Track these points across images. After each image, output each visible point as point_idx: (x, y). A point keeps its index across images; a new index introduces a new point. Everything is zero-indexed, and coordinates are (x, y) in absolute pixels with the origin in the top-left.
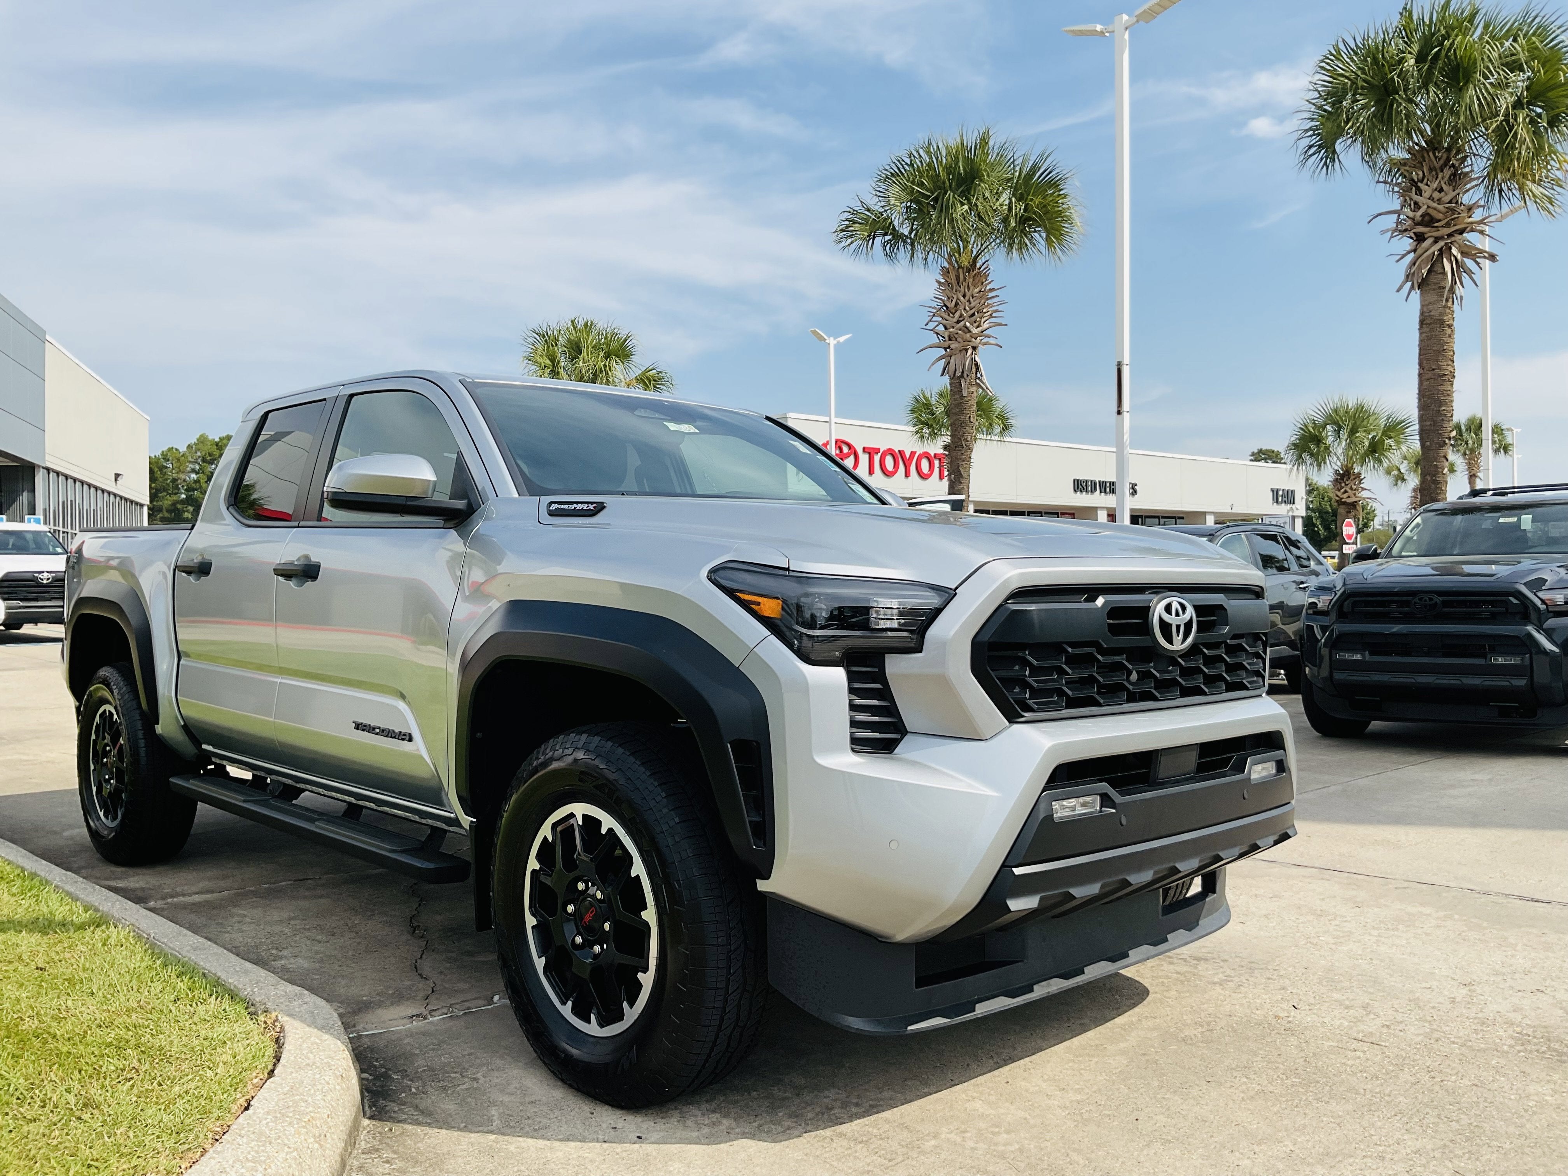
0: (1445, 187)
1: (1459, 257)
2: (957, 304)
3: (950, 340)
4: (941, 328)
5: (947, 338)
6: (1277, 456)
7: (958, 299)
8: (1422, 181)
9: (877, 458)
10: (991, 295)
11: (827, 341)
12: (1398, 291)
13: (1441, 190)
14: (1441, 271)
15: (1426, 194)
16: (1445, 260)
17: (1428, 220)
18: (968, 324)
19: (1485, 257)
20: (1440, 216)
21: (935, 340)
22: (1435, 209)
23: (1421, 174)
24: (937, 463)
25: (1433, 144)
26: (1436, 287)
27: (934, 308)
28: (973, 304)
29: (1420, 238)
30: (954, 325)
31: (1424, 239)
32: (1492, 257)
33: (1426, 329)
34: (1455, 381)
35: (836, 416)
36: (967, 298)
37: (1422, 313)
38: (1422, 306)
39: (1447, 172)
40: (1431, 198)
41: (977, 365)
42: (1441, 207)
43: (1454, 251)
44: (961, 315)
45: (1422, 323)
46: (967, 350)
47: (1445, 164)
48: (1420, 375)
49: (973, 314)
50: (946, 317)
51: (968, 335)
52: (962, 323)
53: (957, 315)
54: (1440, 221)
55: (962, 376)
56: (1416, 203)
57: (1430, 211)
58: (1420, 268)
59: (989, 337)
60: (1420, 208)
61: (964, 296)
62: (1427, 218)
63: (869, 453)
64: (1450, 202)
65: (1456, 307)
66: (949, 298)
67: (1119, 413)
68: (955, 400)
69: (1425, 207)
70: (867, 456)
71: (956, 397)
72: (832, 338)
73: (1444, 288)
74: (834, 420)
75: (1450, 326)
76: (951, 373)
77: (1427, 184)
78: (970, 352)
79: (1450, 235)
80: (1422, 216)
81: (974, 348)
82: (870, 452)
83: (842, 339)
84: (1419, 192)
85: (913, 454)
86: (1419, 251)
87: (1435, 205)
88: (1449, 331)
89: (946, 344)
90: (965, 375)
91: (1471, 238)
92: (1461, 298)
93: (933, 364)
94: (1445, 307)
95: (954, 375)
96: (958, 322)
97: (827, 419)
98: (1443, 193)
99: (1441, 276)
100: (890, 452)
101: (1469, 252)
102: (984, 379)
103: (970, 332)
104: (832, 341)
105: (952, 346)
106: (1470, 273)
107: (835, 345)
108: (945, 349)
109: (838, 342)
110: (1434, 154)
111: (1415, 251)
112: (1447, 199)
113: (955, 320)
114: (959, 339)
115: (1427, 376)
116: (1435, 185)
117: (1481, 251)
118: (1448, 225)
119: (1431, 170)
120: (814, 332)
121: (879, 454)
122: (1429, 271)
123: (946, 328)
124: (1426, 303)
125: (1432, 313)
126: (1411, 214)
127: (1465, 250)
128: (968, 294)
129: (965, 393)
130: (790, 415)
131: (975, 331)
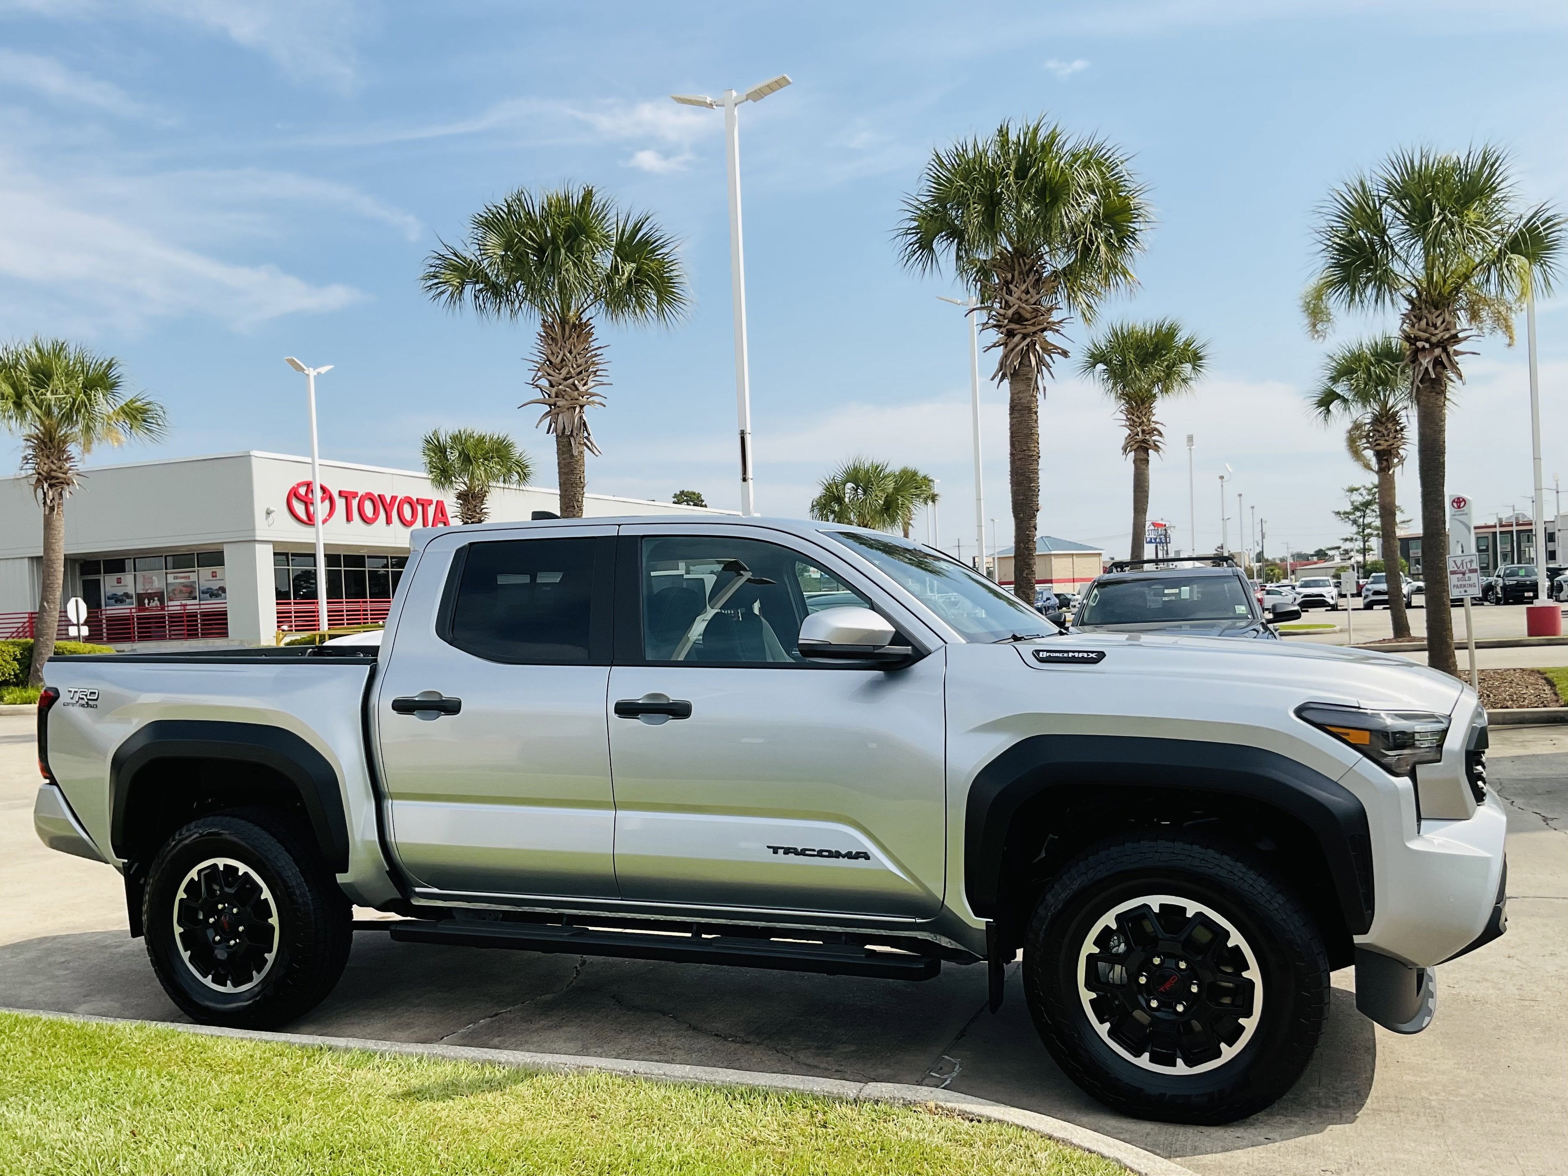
0: (1031, 290)
1: (1041, 352)
2: (563, 360)
3: (557, 397)
4: (544, 383)
5: (553, 395)
6: (698, 497)
7: (564, 355)
8: (1011, 283)
9: (355, 503)
10: (598, 352)
11: (307, 372)
12: (993, 379)
13: (1027, 292)
14: (1028, 363)
15: (1015, 295)
16: (1031, 354)
17: (1018, 318)
18: (576, 382)
19: (1059, 353)
20: (1028, 316)
21: (538, 395)
22: (1024, 308)
23: (1010, 276)
24: (420, 508)
25: (1020, 253)
26: (1024, 378)
27: (537, 362)
28: (579, 361)
29: (1010, 334)
30: (562, 381)
31: (1014, 336)
32: (1065, 354)
33: (1017, 415)
34: (1040, 461)
35: (320, 457)
36: (573, 355)
37: (1012, 400)
38: (1012, 394)
39: (1032, 278)
40: (1020, 299)
41: (584, 424)
42: (1028, 307)
43: (1037, 347)
44: (569, 372)
45: (1013, 409)
46: (574, 408)
47: (1031, 270)
48: (1012, 454)
49: (581, 372)
50: (551, 372)
51: (576, 393)
52: (571, 381)
53: (564, 372)
54: (1027, 320)
55: (571, 435)
56: (1006, 302)
57: (1021, 311)
58: (1012, 361)
59: (592, 395)
60: (1010, 307)
61: (570, 352)
62: (1016, 316)
63: (346, 498)
64: (1035, 304)
65: (1040, 397)
66: (553, 353)
67: (744, 480)
68: (564, 459)
69: (1017, 306)
70: (343, 501)
71: (565, 456)
72: (311, 369)
73: (1031, 379)
74: (318, 461)
75: (1036, 413)
76: (559, 431)
77: (1016, 286)
78: (578, 410)
79: (1035, 333)
80: (1013, 315)
81: (582, 407)
83: (323, 370)
84: (1010, 292)
85: (394, 498)
86: (1010, 346)
87: (1024, 305)
88: (1035, 417)
89: (552, 401)
90: (575, 434)
91: (1049, 336)
92: (1045, 388)
93: (540, 421)
94: (1033, 396)
95: (563, 433)
96: (566, 379)
97: (309, 460)
98: (1029, 296)
99: (1028, 369)
100: (370, 497)
101: (1049, 349)
102: (592, 438)
103: (577, 389)
104: (312, 373)
105: (558, 404)
106: (1048, 367)
107: (315, 377)
108: (550, 406)
109: (318, 373)
110: (1024, 261)
111: (1005, 344)
112: (1033, 301)
113: (562, 376)
114: (566, 397)
115: (1019, 457)
116: (1024, 287)
117: (1056, 348)
118: (1033, 324)
119: (1021, 273)
120: (292, 362)
121: (357, 499)
122: (1020, 363)
123: (552, 385)
124: (1016, 391)
125: (1022, 401)
126: (1002, 311)
127: (1044, 346)
128: (574, 352)
129: (575, 453)
130: (254, 453)
131: (582, 389)
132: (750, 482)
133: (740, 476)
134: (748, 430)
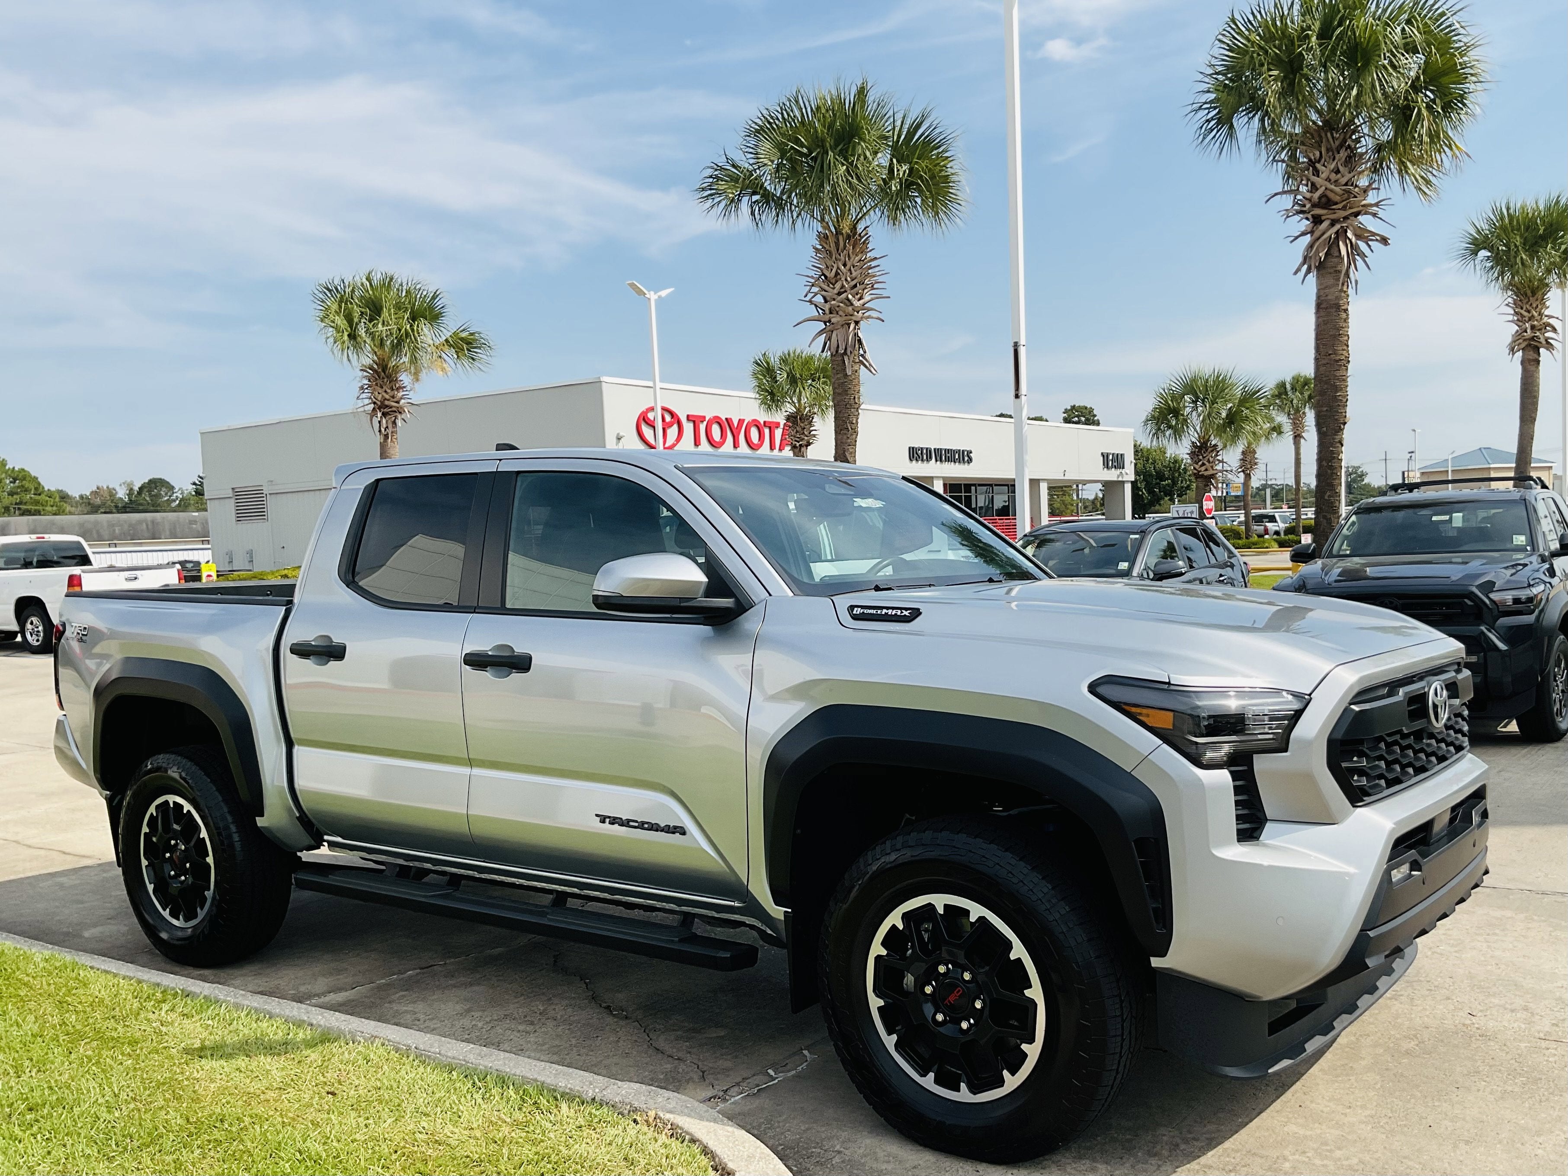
0: (1341, 169)
1: (1354, 240)
2: (837, 274)
3: (831, 313)
4: (819, 299)
5: (827, 312)
7: (838, 268)
8: (1319, 162)
9: (702, 427)
10: (873, 264)
11: (647, 296)
12: (1296, 273)
13: (1337, 172)
14: (1337, 254)
15: (1324, 176)
16: (1341, 243)
17: (1326, 202)
18: (850, 297)
19: (1377, 240)
20: (1337, 198)
21: (813, 312)
22: (1332, 191)
23: (1317, 154)
24: (767, 431)
25: (1330, 125)
26: (1332, 270)
27: (812, 277)
28: (854, 274)
29: (1317, 220)
30: (835, 296)
31: (1321, 222)
32: (1384, 241)
33: (1322, 314)
34: (1350, 366)
35: (661, 381)
36: (848, 267)
37: (1318, 297)
38: (1319, 290)
39: (1343, 154)
40: (1328, 180)
41: (860, 341)
42: (1337, 189)
43: (1350, 234)
44: (843, 286)
45: (1319, 306)
46: (849, 325)
47: (1341, 146)
48: (1317, 359)
49: (855, 286)
50: (826, 288)
51: (850, 308)
52: (844, 295)
53: (838, 286)
54: (1336, 203)
55: (845, 353)
56: (1313, 184)
57: (1329, 194)
58: (1317, 252)
59: (869, 309)
60: (1317, 189)
61: (845, 265)
62: (1323, 200)
63: (694, 422)
64: (1346, 184)
65: (1351, 291)
66: (827, 267)
67: (1017, 396)
68: (838, 379)
69: (1323, 188)
70: (691, 425)
71: (839, 376)
72: (652, 293)
73: (1340, 272)
74: (659, 385)
75: (1346, 310)
76: (833, 350)
77: (1324, 165)
78: (852, 326)
79: (1346, 218)
80: (1320, 198)
81: (857, 323)
82: (695, 420)
83: (664, 293)
84: (1317, 173)
85: (741, 421)
86: (1317, 234)
87: (1333, 187)
88: (1344, 315)
89: (827, 318)
90: (849, 353)
91: (1365, 220)
92: (1356, 282)
93: (813, 340)
94: (1342, 291)
95: (837, 351)
96: (839, 294)
97: (650, 384)
98: (1339, 175)
99: (1336, 260)
100: (717, 420)
101: (1363, 235)
102: (868, 356)
103: (852, 304)
104: (653, 296)
105: (833, 320)
106: (1363, 256)
107: (656, 300)
108: (825, 323)
109: (659, 297)
110: (1332, 135)
111: (1312, 232)
112: (1344, 181)
113: (836, 291)
114: (841, 313)
116: (1332, 166)
117: (1374, 234)
118: (1344, 208)
119: (1328, 150)
120: (632, 286)
121: (705, 423)
122: (1326, 254)
123: (826, 301)
124: (1322, 287)
125: (1329, 297)
126: (1308, 195)
127: (1359, 232)
128: (849, 265)
129: (849, 372)
130: (604, 379)
131: (857, 304)
132: (1023, 398)
133: (1013, 393)
134: (1023, 341)
